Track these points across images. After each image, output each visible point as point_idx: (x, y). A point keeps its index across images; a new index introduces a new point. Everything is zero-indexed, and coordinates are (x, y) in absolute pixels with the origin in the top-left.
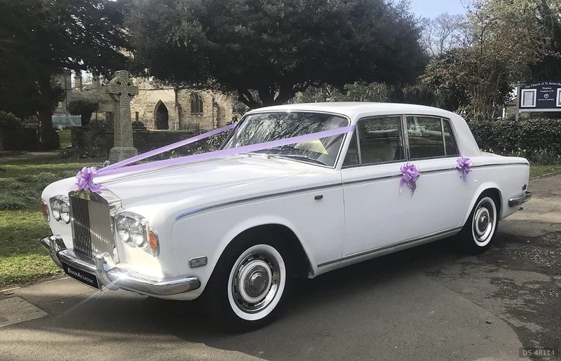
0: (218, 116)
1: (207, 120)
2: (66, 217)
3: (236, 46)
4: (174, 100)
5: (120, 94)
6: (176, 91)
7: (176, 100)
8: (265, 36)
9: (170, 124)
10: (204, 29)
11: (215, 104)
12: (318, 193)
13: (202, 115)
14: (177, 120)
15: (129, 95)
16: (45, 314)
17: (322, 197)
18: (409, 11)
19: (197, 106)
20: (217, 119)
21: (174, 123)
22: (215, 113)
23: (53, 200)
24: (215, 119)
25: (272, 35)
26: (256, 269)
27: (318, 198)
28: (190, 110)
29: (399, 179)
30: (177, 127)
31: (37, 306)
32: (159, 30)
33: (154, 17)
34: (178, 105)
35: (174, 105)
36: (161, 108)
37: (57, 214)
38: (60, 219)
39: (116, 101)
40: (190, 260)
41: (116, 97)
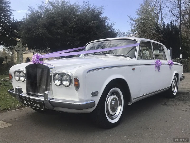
2: (22, 79)
3: (59, 36)
5: (19, 50)
6: (33, 54)
8: (68, 34)
10: (47, 31)
12: (133, 67)
15: (22, 51)
16: (11, 125)
17: (135, 69)
18: (113, 28)
23: (15, 72)
25: (71, 33)
26: (114, 99)
27: (133, 69)
29: (154, 66)
31: (5, 122)
32: (31, 31)
33: (30, 26)
36: (28, 59)
37: (17, 78)
38: (19, 80)
39: (18, 53)
40: (92, 93)
41: (17, 51)
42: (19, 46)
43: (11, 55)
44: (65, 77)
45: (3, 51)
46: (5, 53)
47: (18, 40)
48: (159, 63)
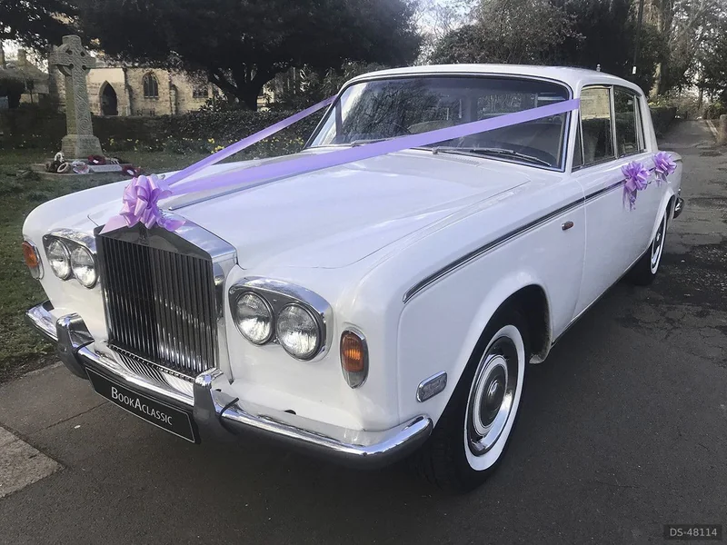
0: (176, 100)
1: (163, 104)
4: (123, 81)
5: (71, 67)
6: (125, 70)
7: (126, 82)
9: (119, 109)
11: (172, 87)
12: (566, 217)
13: (157, 99)
14: (129, 104)
15: (84, 67)
19: (151, 88)
20: (175, 104)
21: (124, 108)
22: (173, 98)
23: (49, 240)
24: (173, 103)
26: (495, 373)
27: (567, 226)
28: (143, 93)
30: (128, 113)
34: (128, 87)
35: (123, 87)
36: (108, 90)
37: (62, 268)
38: (70, 276)
39: (66, 75)
40: (421, 386)
41: (66, 70)
42: (69, 52)
43: (47, 72)
44: (292, 311)
45: (19, 55)
46: (27, 64)
47: (66, 21)
48: (641, 180)
